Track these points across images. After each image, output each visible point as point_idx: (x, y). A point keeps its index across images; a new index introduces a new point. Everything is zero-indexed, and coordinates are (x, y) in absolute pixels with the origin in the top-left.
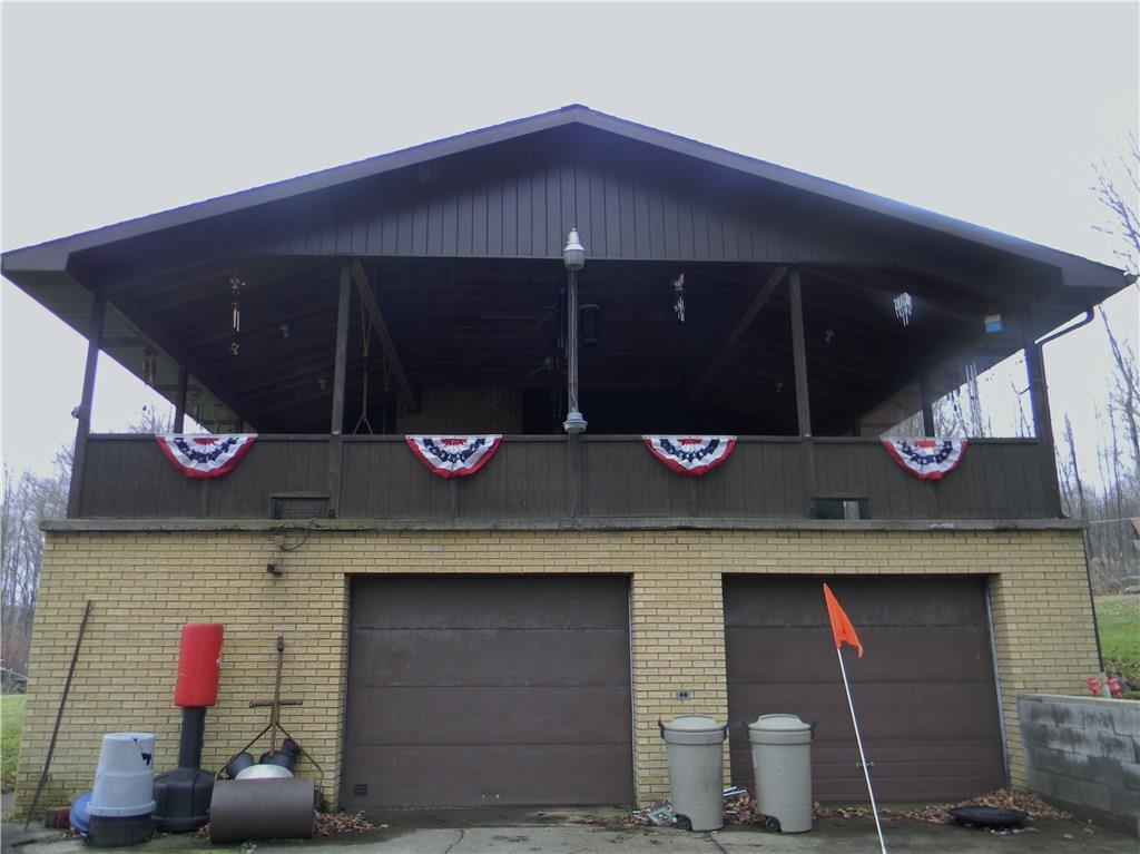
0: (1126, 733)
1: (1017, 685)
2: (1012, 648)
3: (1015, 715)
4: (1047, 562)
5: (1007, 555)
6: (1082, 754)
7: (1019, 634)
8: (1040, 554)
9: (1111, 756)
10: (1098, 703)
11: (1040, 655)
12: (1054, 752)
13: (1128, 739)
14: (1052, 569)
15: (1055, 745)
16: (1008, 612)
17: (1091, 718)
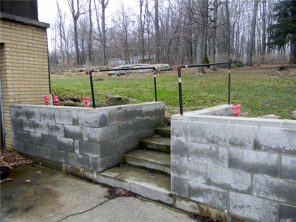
0: (61, 123)
1: (10, 101)
2: (8, 82)
3: (9, 115)
4: (29, 41)
5: (9, 34)
6: (38, 133)
7: (13, 75)
8: (26, 37)
9: (53, 134)
10: (48, 108)
11: (23, 86)
12: (25, 132)
13: (61, 126)
14: (31, 45)
15: (26, 129)
16: (7, 64)
17: (44, 116)
